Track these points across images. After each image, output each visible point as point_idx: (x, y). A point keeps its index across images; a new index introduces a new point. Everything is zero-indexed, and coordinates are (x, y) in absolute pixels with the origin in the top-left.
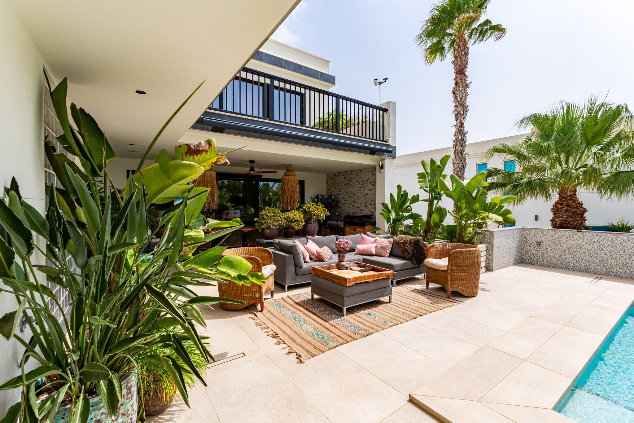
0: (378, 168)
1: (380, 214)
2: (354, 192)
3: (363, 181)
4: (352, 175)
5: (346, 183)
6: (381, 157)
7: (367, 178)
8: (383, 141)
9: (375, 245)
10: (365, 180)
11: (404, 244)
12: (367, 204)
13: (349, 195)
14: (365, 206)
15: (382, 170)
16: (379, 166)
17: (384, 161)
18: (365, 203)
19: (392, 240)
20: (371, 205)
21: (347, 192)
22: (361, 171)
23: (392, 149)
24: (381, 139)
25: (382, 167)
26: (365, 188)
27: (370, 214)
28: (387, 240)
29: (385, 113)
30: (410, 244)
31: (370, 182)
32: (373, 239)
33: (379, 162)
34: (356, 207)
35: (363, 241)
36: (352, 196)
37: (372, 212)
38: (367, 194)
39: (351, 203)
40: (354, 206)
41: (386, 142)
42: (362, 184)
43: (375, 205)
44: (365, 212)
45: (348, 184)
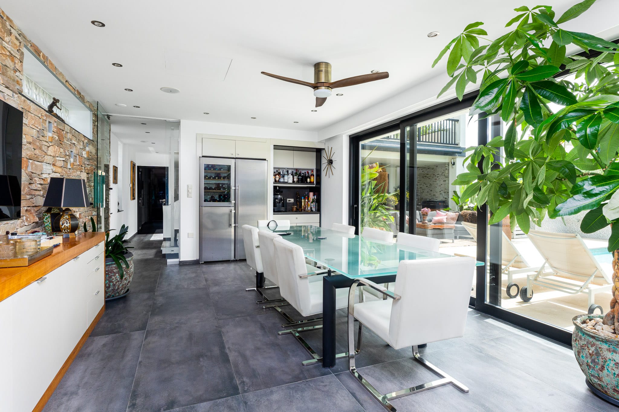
0: (450, 164)
1: (452, 198)
2: (430, 183)
3: (439, 174)
4: (429, 169)
5: (423, 176)
6: (454, 157)
7: (442, 172)
8: (455, 144)
9: (446, 217)
10: (440, 173)
11: (466, 215)
12: (442, 192)
13: (427, 185)
14: (440, 194)
15: (454, 166)
16: (452, 163)
17: (455, 159)
18: (440, 192)
19: (458, 213)
20: (445, 193)
21: (424, 183)
22: (437, 166)
23: (461, 151)
24: (453, 143)
25: (454, 164)
26: (440, 179)
27: (444, 200)
28: (454, 214)
29: (456, 123)
30: (469, 215)
31: (444, 175)
32: (445, 214)
33: (451, 160)
34: (432, 194)
35: (438, 215)
36: (429, 186)
37: (446, 198)
38: (441, 185)
39: (428, 192)
40: (430, 194)
41: (457, 145)
42: (438, 177)
43: (448, 193)
44: (440, 198)
45: (426, 176)
